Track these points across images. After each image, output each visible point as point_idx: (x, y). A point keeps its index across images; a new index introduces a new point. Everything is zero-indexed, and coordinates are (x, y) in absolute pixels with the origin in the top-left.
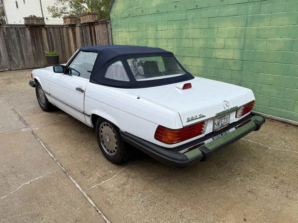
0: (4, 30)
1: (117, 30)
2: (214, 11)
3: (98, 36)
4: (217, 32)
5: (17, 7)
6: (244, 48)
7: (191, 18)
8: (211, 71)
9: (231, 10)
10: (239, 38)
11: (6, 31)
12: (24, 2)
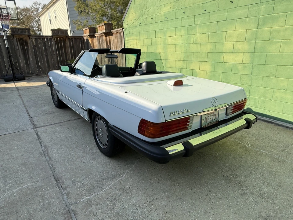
0: (34, 41)
1: (129, 38)
2: (222, 14)
3: (112, 45)
4: (226, 36)
5: (51, 23)
6: (254, 51)
7: (199, 23)
8: (219, 76)
9: (241, 12)
10: (249, 41)
11: (35, 41)
12: (56, 19)
